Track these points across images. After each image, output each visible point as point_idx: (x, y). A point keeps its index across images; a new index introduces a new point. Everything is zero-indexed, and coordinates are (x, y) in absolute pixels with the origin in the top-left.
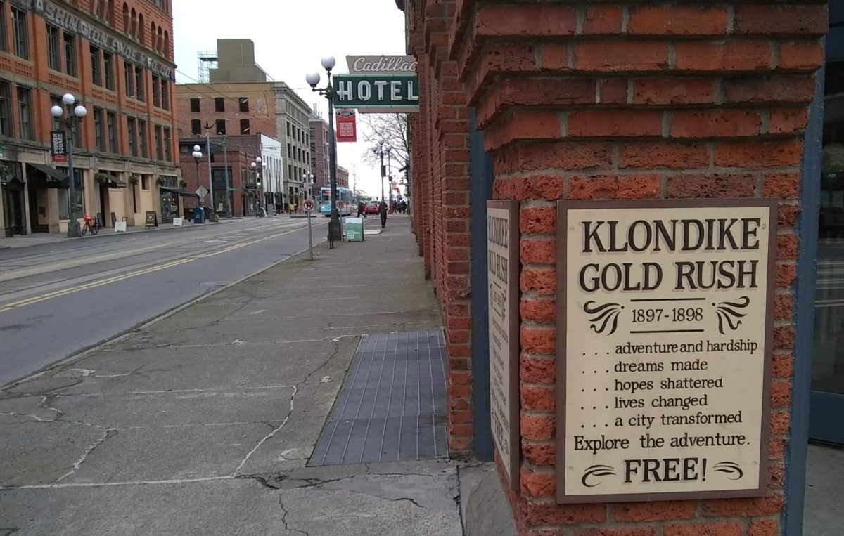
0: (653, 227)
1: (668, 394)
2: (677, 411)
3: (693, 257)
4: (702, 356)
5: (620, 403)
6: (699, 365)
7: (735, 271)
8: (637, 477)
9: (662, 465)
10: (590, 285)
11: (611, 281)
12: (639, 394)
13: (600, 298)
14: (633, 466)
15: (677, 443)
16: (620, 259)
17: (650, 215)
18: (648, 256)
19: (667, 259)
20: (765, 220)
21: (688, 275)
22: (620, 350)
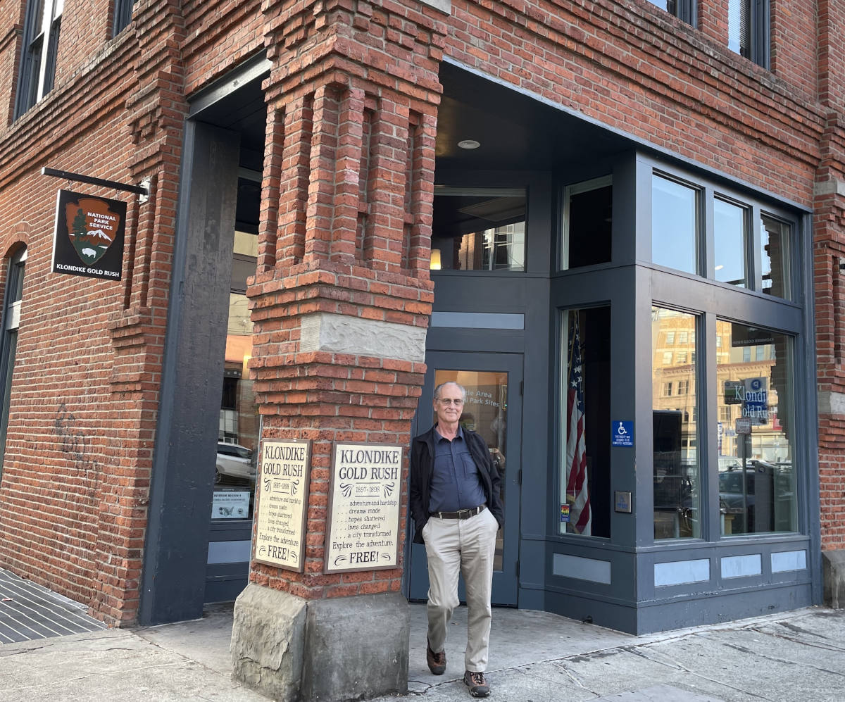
0: (365, 453)
1: (368, 523)
2: (369, 531)
3: (377, 466)
4: (379, 507)
5: (350, 528)
6: (377, 511)
7: (390, 472)
8: (354, 560)
9: (363, 554)
10: (343, 476)
11: (350, 475)
12: (357, 523)
13: (346, 482)
14: (353, 555)
15: (369, 545)
16: (353, 466)
17: (364, 448)
18: (362, 465)
19: (369, 466)
20: (400, 453)
21: (375, 474)
22: (351, 504)
